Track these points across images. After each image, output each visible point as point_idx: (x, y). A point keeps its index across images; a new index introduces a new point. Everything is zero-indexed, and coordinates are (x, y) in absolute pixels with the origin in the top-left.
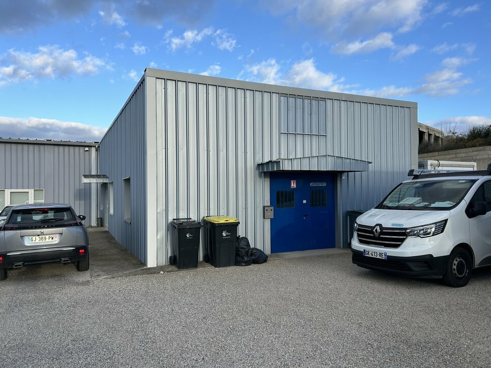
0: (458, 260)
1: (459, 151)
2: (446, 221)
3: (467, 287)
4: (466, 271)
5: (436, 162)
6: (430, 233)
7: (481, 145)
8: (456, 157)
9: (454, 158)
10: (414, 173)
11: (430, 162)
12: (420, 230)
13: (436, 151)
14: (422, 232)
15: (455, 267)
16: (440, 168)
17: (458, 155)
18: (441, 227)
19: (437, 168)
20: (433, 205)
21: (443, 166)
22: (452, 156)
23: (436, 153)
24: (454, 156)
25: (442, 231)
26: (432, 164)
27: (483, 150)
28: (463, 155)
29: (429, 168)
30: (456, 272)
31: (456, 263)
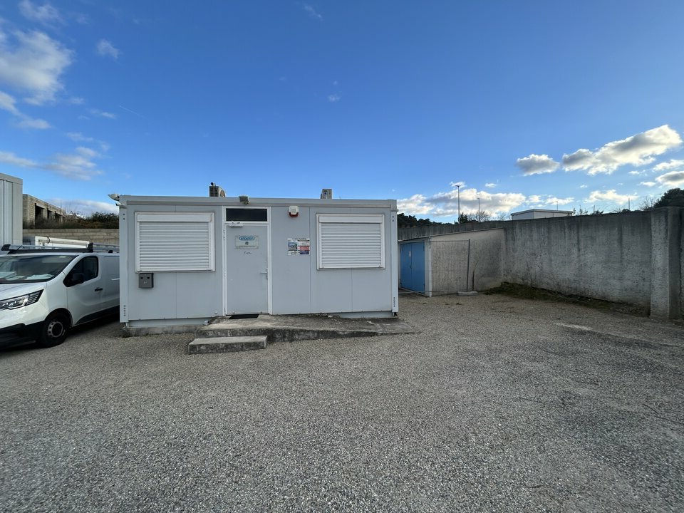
0: (55, 323)
1: (76, 230)
2: (41, 291)
3: (64, 344)
4: (63, 331)
5: (46, 239)
6: (21, 304)
7: (98, 228)
8: (73, 236)
9: (70, 236)
10: (10, 248)
11: (37, 238)
12: (9, 303)
13: (53, 228)
14: (12, 304)
15: (51, 330)
16: (50, 245)
17: (75, 234)
18: (35, 297)
19: (46, 244)
20: (28, 279)
21: (53, 242)
22: (68, 234)
23: (51, 230)
24: (71, 234)
25: (36, 301)
26: (39, 240)
27: (100, 231)
28: (81, 234)
29: (37, 243)
30: (52, 334)
31: (52, 326)
